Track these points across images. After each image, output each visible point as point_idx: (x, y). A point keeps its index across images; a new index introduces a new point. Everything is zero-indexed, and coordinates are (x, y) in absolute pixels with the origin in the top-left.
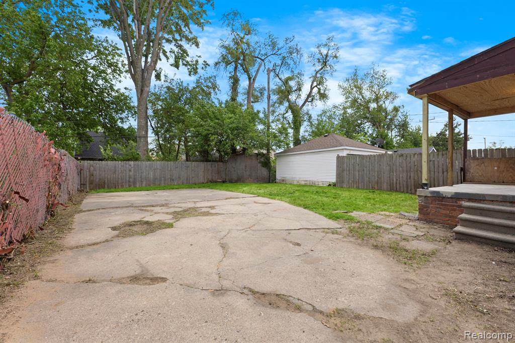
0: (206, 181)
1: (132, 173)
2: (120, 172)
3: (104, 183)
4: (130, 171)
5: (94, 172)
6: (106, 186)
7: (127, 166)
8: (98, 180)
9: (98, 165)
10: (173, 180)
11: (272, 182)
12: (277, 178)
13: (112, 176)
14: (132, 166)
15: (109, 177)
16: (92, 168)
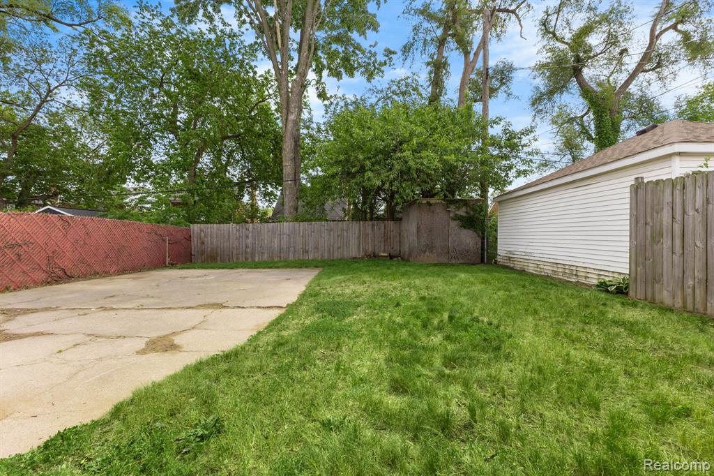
0: (362, 254)
1: (249, 241)
2: (235, 238)
3: (217, 253)
4: (247, 237)
5: (206, 239)
6: (219, 258)
7: (244, 230)
8: (209, 249)
9: (209, 230)
10: (307, 252)
11: (489, 263)
12: (499, 252)
13: (225, 244)
14: (250, 230)
15: (222, 246)
16: (202, 234)
